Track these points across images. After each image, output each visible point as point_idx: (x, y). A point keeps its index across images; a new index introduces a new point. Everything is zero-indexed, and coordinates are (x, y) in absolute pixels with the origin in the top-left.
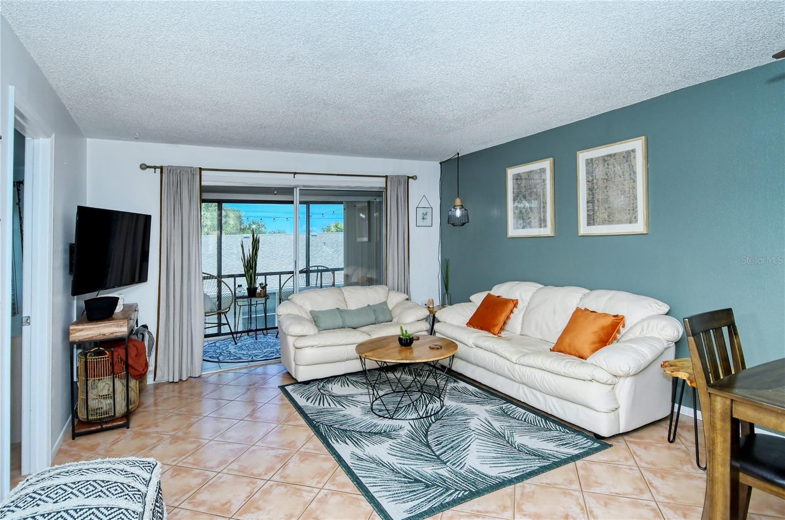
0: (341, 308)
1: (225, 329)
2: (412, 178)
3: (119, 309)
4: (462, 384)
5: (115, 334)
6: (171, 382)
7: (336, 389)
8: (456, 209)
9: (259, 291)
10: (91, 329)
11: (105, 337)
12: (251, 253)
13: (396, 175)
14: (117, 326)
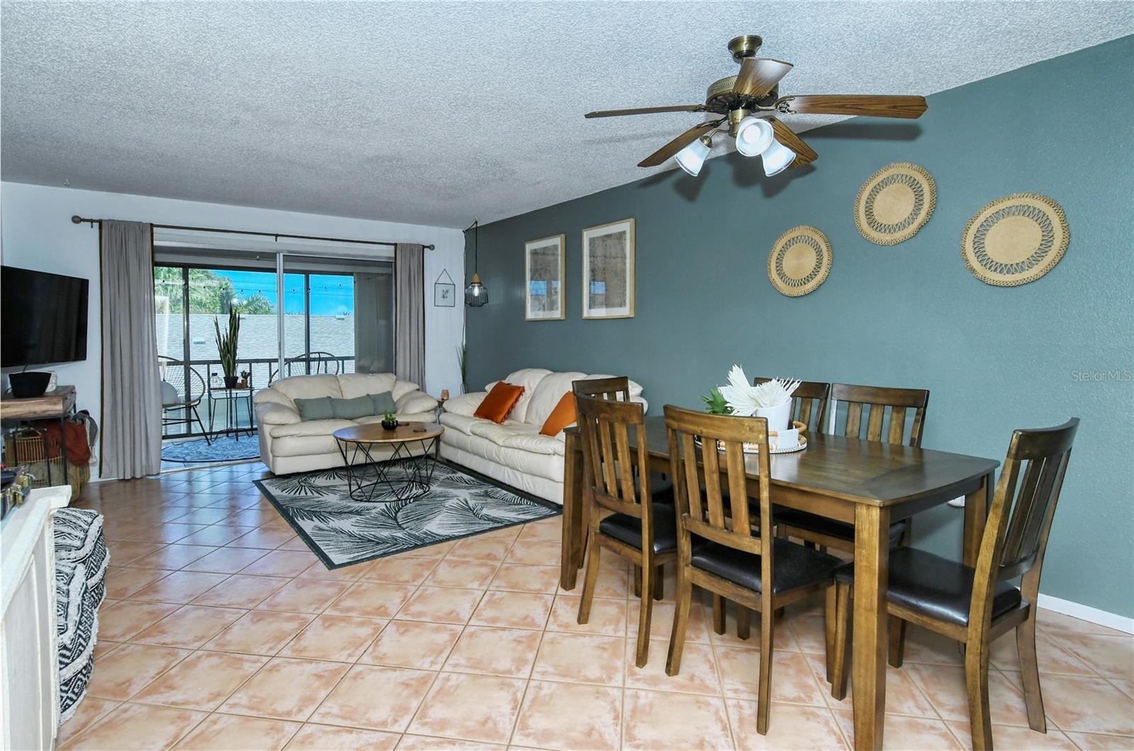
0: (333, 397)
1: (196, 428)
2: (428, 247)
3: (50, 388)
4: (460, 474)
5: (48, 413)
6: (122, 480)
7: (320, 481)
8: (474, 286)
9: (239, 381)
10: (18, 406)
11: (36, 415)
12: (228, 332)
13: (408, 243)
14: (51, 404)
